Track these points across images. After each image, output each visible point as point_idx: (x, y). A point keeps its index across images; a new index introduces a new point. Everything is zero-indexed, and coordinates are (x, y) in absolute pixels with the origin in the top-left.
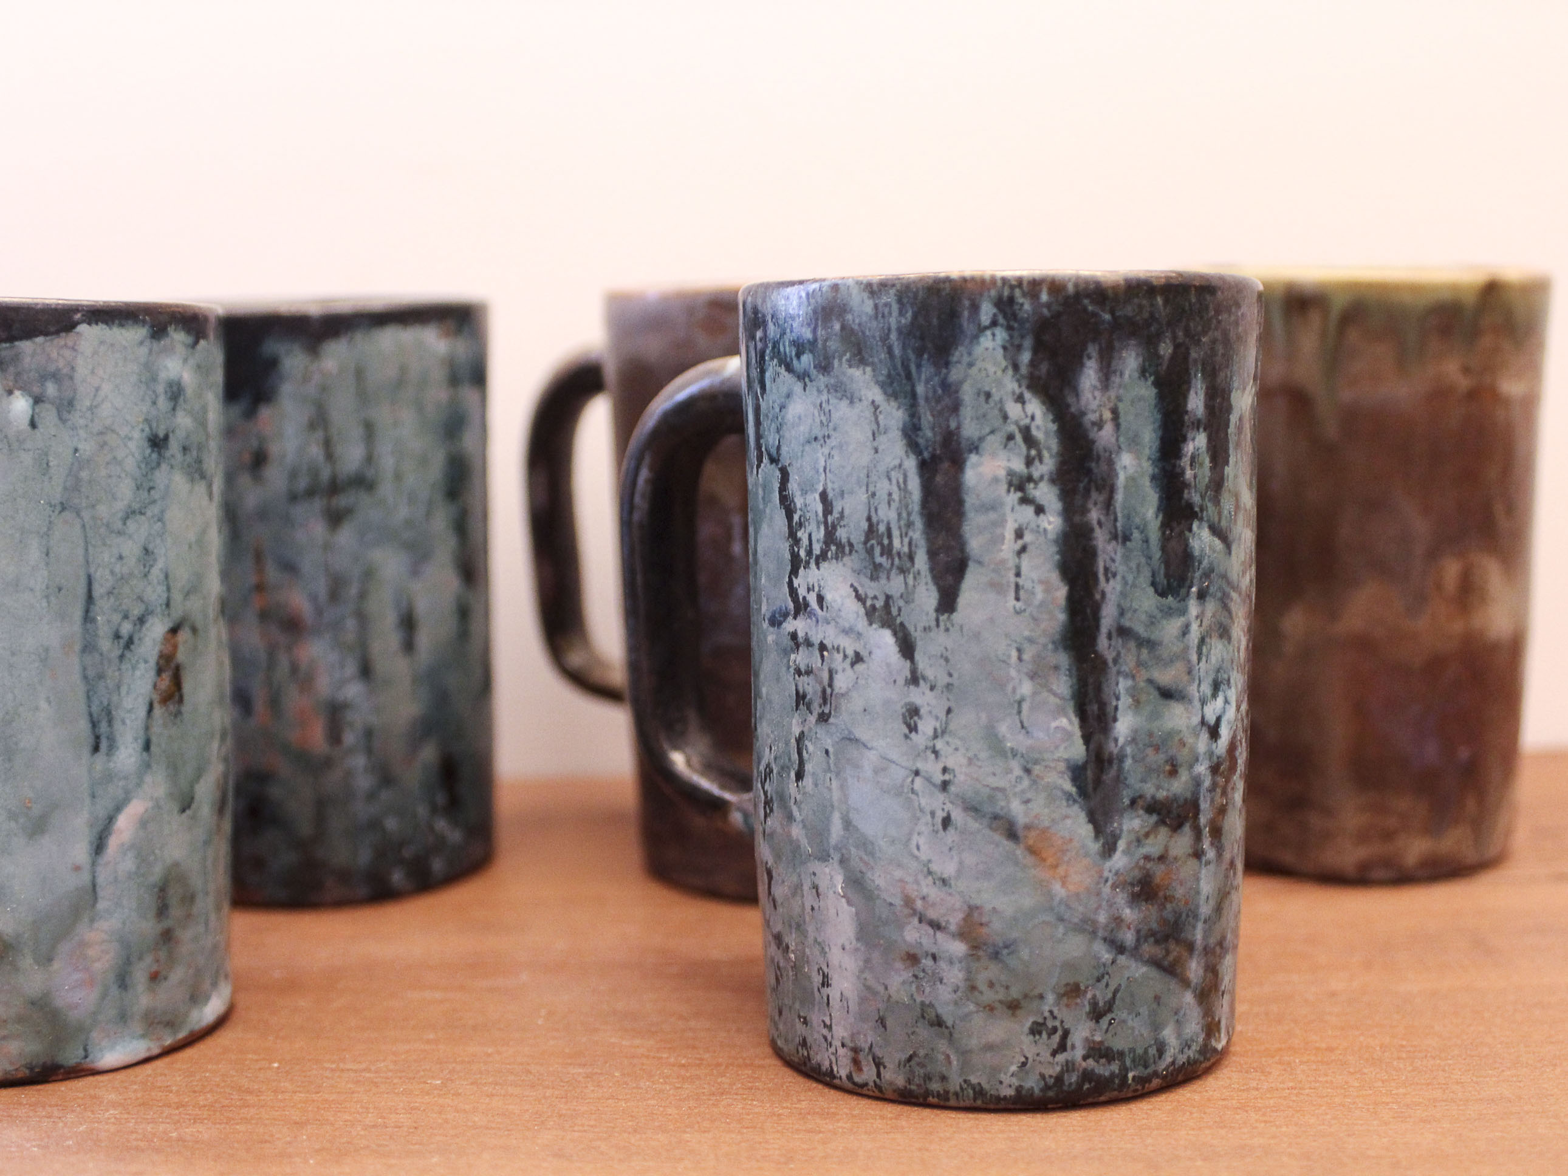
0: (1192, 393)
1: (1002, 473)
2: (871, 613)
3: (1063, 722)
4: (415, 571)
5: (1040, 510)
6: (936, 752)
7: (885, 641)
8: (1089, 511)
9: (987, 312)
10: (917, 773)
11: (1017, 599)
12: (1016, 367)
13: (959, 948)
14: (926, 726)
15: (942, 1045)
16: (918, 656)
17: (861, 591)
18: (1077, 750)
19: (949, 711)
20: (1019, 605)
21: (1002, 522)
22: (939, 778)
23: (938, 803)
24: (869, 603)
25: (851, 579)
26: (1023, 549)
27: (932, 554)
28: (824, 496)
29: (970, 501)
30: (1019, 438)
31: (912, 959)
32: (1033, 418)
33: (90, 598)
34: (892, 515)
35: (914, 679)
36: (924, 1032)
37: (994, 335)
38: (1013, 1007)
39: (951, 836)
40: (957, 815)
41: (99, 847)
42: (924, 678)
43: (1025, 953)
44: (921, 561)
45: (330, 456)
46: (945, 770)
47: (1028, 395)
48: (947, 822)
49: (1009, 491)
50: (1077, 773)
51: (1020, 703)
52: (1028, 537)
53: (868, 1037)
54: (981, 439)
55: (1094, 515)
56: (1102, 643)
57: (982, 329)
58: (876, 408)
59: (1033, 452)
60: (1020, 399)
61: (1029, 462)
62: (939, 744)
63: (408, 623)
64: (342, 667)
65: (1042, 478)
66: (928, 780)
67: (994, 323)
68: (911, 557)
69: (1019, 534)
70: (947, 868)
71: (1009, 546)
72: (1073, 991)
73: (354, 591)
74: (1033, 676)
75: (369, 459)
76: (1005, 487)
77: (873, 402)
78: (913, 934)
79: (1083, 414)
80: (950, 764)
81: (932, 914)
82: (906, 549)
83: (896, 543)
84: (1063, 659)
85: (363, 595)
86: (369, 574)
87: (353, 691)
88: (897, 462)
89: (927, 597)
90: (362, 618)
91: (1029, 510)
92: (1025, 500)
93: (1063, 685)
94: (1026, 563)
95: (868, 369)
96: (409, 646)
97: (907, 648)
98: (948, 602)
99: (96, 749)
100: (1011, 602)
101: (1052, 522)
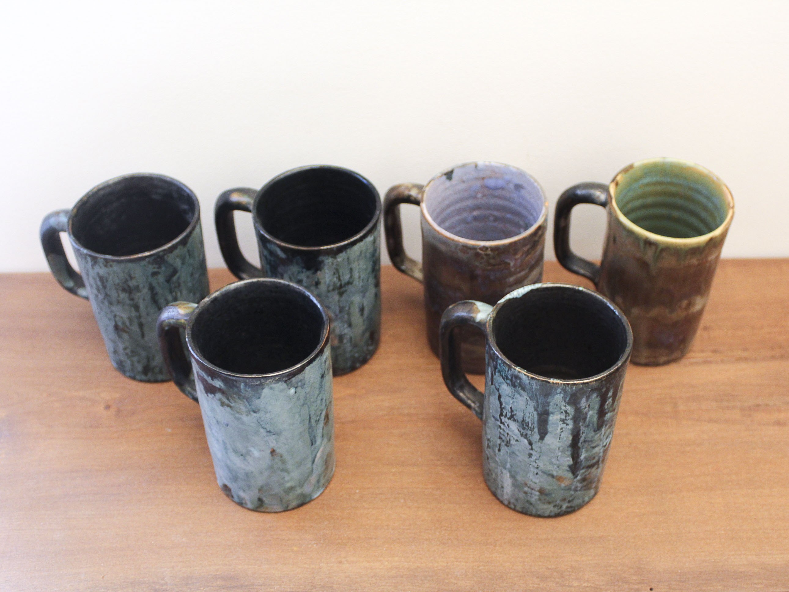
0: (610, 393)
1: (559, 418)
2: (522, 435)
3: (568, 459)
4: (364, 297)
5: (567, 425)
6: (536, 462)
7: (526, 441)
8: (580, 423)
9: (559, 390)
10: (530, 464)
11: (560, 439)
12: (565, 401)
13: (538, 493)
14: (534, 458)
15: (531, 508)
16: (533, 446)
17: (519, 429)
18: (571, 462)
19: (540, 456)
20: (560, 441)
21: (558, 426)
22: (536, 466)
23: (536, 471)
24: (521, 433)
25: (517, 426)
26: (562, 431)
27: (539, 430)
28: (511, 408)
29: (550, 423)
30: (564, 412)
31: (526, 493)
32: (568, 409)
33: (310, 418)
34: (530, 420)
35: (532, 449)
36: (527, 505)
37: (560, 395)
38: (549, 503)
39: (537, 476)
40: (540, 473)
41: (313, 462)
42: (534, 450)
43: (553, 495)
44: (536, 430)
45: (339, 280)
46: (538, 465)
47: (567, 405)
48: (537, 474)
49: (560, 422)
50: (570, 467)
51: (558, 457)
52: (564, 429)
53: (512, 501)
54: (554, 412)
55: (581, 424)
56: (580, 445)
57: (557, 394)
58: (527, 400)
59: (567, 415)
60: (565, 406)
61: (566, 416)
62: (537, 461)
63: (362, 310)
64: (344, 326)
65: (569, 419)
66: (533, 466)
67: (560, 393)
68: (533, 429)
69: (562, 429)
70: (537, 481)
71: (559, 431)
72: (564, 500)
73: (347, 308)
74: (561, 452)
75: (351, 277)
76: (559, 421)
77: (527, 399)
78: (526, 489)
79: (581, 407)
80: (539, 464)
81: (531, 487)
82: (532, 427)
83: (530, 425)
84: (570, 449)
85: (349, 309)
86: (352, 303)
87: (347, 330)
88: (532, 411)
89: (537, 437)
90: (349, 314)
91: (565, 425)
92: (564, 423)
93: (569, 453)
94: (562, 434)
95: (526, 393)
96: (362, 314)
97: (530, 443)
98: (542, 438)
99: (312, 444)
100: (558, 440)
101: (570, 426)
